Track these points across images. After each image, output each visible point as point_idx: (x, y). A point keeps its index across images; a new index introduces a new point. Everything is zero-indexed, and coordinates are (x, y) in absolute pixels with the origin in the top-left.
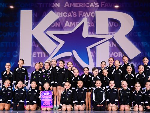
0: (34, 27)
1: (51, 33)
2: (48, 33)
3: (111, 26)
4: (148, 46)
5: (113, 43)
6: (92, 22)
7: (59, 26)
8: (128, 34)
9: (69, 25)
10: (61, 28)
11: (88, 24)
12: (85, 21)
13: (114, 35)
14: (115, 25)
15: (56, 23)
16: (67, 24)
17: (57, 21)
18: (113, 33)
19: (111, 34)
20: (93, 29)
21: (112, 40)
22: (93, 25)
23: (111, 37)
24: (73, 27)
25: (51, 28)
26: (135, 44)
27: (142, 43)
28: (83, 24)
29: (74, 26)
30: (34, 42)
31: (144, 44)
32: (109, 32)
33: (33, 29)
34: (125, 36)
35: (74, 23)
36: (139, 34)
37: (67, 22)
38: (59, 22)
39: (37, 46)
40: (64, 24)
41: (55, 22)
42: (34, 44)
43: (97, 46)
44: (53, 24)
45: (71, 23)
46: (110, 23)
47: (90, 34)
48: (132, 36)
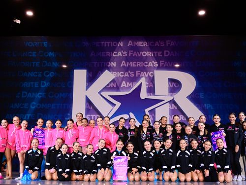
0: (88, 87)
1: (106, 94)
2: (103, 93)
3: (172, 87)
4: (212, 108)
5: (173, 105)
6: (151, 82)
7: (115, 86)
8: (189, 96)
9: (125, 85)
10: (117, 89)
11: (147, 85)
12: (143, 81)
13: (175, 96)
14: (175, 86)
15: (112, 83)
16: (124, 84)
17: (113, 81)
18: (173, 94)
19: (172, 95)
20: (151, 90)
21: (173, 102)
22: (152, 86)
23: (171, 98)
24: (130, 87)
25: (106, 89)
26: (197, 107)
27: (205, 105)
28: (141, 85)
29: (132, 86)
30: (88, 103)
31: (208, 106)
32: (169, 93)
33: (86, 90)
34: (187, 97)
35: (131, 83)
36: (202, 96)
37: (124, 82)
38: (115, 82)
39: (91, 108)
40: (120, 85)
41: (110, 82)
42: (87, 106)
43: (156, 109)
44: (108, 85)
45: (128, 83)
46: (170, 83)
47: (149, 96)
48: (194, 98)
